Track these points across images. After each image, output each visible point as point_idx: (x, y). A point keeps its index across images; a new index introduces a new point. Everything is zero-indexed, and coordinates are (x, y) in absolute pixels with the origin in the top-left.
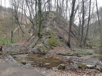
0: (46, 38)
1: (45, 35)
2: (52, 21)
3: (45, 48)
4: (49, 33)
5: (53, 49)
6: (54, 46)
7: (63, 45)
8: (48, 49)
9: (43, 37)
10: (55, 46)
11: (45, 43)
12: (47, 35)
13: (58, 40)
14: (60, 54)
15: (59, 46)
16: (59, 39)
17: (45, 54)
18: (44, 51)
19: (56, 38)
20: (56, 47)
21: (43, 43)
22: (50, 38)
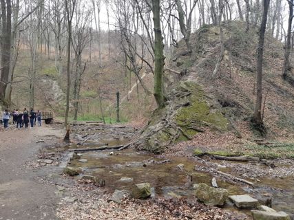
0: (176, 108)
1: (176, 99)
2: (215, 53)
3: (165, 136)
4: (187, 91)
5: (190, 140)
6: (196, 130)
7: (231, 128)
8: (172, 137)
9: (167, 104)
10: (199, 131)
11: (167, 123)
12: (183, 97)
13: (213, 111)
14: (206, 154)
15: (215, 129)
16: (221, 109)
17: (159, 153)
18: (157, 145)
19: (209, 104)
20: (202, 132)
21: (164, 120)
22: (187, 105)
